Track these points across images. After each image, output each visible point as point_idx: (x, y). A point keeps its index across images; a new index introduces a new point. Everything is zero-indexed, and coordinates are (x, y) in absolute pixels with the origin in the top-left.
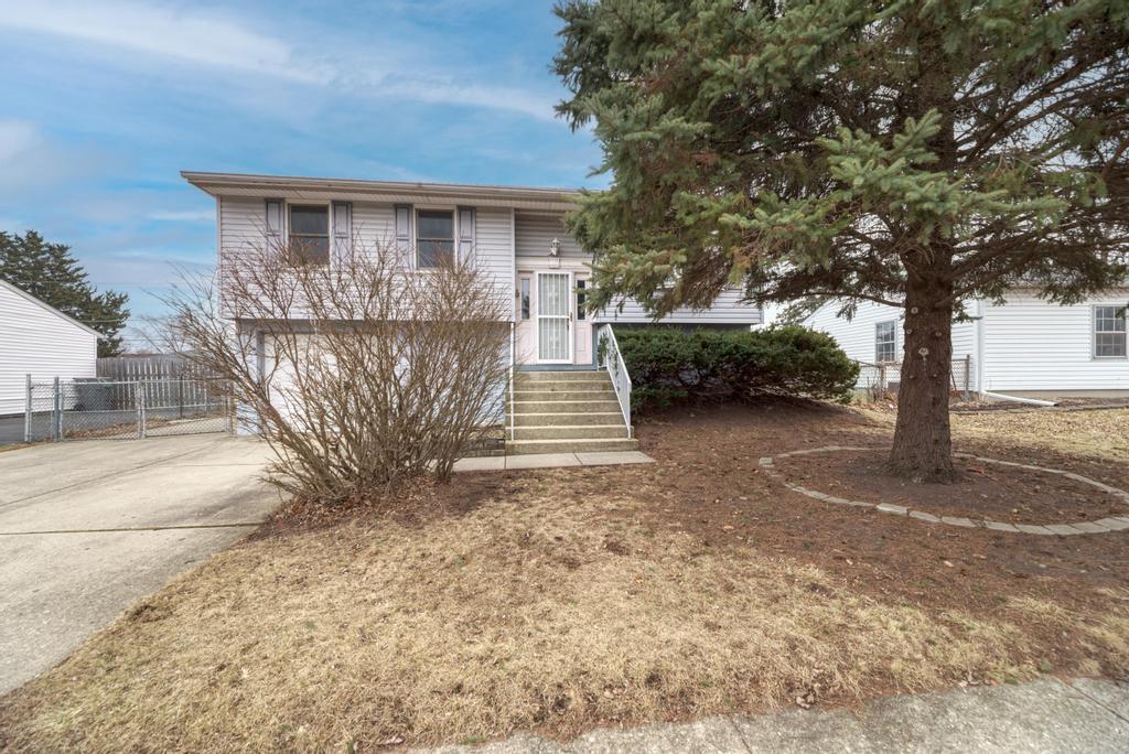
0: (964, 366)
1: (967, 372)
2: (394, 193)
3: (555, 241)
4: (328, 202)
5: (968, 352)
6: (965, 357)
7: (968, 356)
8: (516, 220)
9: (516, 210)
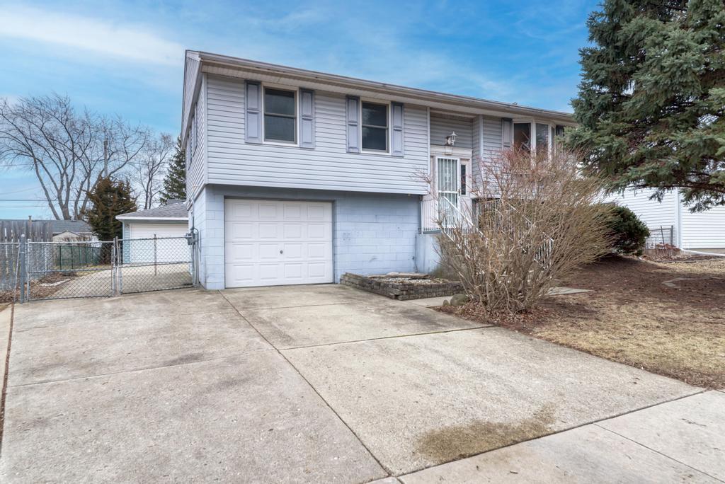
0: (670, 232)
1: (672, 236)
2: (350, 87)
3: (454, 134)
4: (296, 89)
5: (672, 224)
6: (670, 227)
7: (672, 226)
8: (431, 116)
9: (431, 108)
